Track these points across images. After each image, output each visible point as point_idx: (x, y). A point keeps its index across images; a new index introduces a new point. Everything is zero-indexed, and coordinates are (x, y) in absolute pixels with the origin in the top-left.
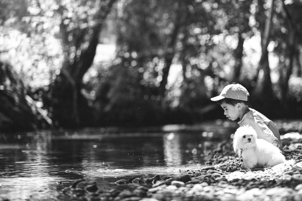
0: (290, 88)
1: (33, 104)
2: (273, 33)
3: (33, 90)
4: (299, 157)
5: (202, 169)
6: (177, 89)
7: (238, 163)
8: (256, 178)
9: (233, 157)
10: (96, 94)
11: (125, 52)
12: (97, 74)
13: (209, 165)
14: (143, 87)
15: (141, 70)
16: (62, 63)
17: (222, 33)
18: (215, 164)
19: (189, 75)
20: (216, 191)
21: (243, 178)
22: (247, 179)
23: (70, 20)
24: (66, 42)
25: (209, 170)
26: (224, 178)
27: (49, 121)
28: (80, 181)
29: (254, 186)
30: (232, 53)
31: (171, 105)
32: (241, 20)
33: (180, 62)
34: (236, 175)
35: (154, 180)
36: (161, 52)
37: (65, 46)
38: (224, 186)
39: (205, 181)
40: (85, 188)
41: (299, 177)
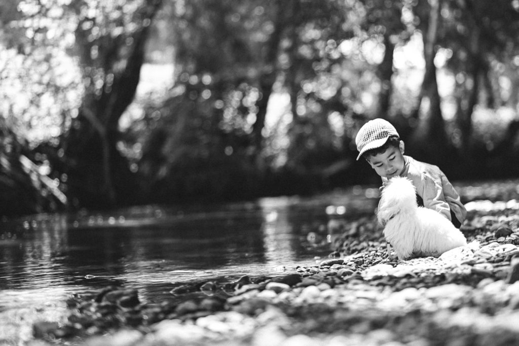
0: (475, 128)
1: (32, 170)
2: (443, 35)
3: (32, 146)
4: (488, 238)
5: (322, 263)
6: (282, 136)
7: (384, 253)
8: (412, 274)
9: (376, 244)
10: (143, 149)
11: (191, 75)
12: (143, 114)
13: (335, 257)
14: (223, 135)
15: (218, 104)
16: (80, 97)
17: (356, 36)
18: (345, 255)
19: (302, 111)
20: (342, 296)
21: (390, 274)
22: (397, 275)
23: (92, 22)
24: (86, 61)
25: (334, 265)
26: (358, 275)
27: (63, 198)
28: (109, 291)
29: (408, 285)
30: (375, 71)
31: (272, 165)
32: (389, 13)
33: (285, 89)
34: (378, 270)
35: (238, 285)
36: (252, 73)
37: (86, 68)
38: (357, 287)
39: (326, 281)
40: (118, 302)
41: (485, 268)
